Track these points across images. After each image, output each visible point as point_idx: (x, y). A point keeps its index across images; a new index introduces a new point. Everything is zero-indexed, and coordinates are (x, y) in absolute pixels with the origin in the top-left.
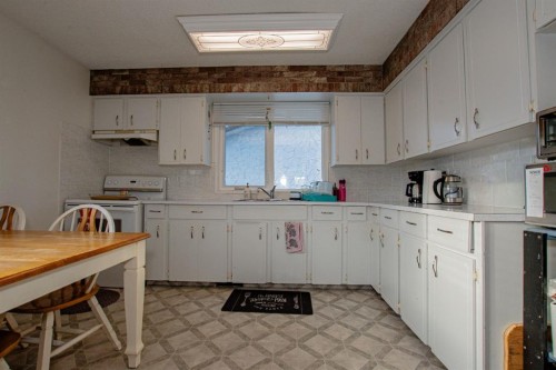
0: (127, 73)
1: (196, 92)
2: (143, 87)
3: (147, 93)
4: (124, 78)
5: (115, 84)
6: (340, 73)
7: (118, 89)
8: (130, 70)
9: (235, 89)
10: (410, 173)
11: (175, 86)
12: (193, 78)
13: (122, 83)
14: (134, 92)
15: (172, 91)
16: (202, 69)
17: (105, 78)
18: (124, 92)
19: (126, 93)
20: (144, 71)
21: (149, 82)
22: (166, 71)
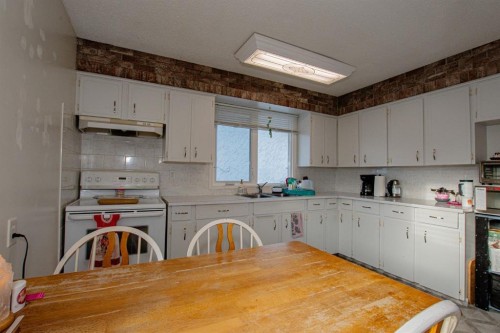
0: (131, 54)
1: (209, 91)
2: (151, 75)
3: (155, 82)
4: (126, 58)
5: (115, 63)
6: (316, 98)
7: (119, 70)
8: (135, 52)
9: (244, 95)
10: (362, 176)
11: (188, 81)
12: (206, 77)
13: (125, 64)
14: (140, 78)
15: (185, 85)
16: (215, 70)
17: (100, 52)
18: (126, 75)
19: (129, 77)
20: (153, 57)
21: (158, 70)
22: (178, 63)
